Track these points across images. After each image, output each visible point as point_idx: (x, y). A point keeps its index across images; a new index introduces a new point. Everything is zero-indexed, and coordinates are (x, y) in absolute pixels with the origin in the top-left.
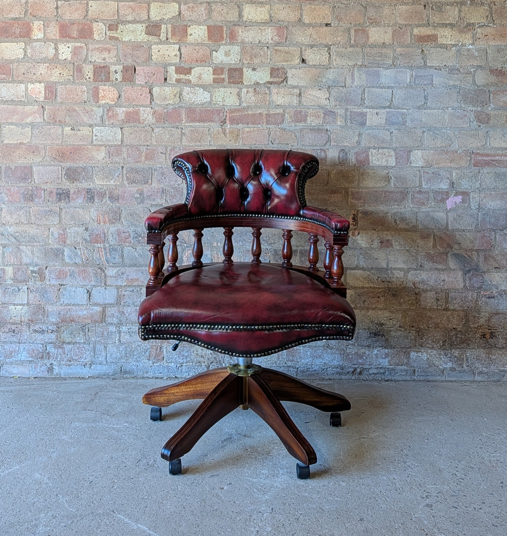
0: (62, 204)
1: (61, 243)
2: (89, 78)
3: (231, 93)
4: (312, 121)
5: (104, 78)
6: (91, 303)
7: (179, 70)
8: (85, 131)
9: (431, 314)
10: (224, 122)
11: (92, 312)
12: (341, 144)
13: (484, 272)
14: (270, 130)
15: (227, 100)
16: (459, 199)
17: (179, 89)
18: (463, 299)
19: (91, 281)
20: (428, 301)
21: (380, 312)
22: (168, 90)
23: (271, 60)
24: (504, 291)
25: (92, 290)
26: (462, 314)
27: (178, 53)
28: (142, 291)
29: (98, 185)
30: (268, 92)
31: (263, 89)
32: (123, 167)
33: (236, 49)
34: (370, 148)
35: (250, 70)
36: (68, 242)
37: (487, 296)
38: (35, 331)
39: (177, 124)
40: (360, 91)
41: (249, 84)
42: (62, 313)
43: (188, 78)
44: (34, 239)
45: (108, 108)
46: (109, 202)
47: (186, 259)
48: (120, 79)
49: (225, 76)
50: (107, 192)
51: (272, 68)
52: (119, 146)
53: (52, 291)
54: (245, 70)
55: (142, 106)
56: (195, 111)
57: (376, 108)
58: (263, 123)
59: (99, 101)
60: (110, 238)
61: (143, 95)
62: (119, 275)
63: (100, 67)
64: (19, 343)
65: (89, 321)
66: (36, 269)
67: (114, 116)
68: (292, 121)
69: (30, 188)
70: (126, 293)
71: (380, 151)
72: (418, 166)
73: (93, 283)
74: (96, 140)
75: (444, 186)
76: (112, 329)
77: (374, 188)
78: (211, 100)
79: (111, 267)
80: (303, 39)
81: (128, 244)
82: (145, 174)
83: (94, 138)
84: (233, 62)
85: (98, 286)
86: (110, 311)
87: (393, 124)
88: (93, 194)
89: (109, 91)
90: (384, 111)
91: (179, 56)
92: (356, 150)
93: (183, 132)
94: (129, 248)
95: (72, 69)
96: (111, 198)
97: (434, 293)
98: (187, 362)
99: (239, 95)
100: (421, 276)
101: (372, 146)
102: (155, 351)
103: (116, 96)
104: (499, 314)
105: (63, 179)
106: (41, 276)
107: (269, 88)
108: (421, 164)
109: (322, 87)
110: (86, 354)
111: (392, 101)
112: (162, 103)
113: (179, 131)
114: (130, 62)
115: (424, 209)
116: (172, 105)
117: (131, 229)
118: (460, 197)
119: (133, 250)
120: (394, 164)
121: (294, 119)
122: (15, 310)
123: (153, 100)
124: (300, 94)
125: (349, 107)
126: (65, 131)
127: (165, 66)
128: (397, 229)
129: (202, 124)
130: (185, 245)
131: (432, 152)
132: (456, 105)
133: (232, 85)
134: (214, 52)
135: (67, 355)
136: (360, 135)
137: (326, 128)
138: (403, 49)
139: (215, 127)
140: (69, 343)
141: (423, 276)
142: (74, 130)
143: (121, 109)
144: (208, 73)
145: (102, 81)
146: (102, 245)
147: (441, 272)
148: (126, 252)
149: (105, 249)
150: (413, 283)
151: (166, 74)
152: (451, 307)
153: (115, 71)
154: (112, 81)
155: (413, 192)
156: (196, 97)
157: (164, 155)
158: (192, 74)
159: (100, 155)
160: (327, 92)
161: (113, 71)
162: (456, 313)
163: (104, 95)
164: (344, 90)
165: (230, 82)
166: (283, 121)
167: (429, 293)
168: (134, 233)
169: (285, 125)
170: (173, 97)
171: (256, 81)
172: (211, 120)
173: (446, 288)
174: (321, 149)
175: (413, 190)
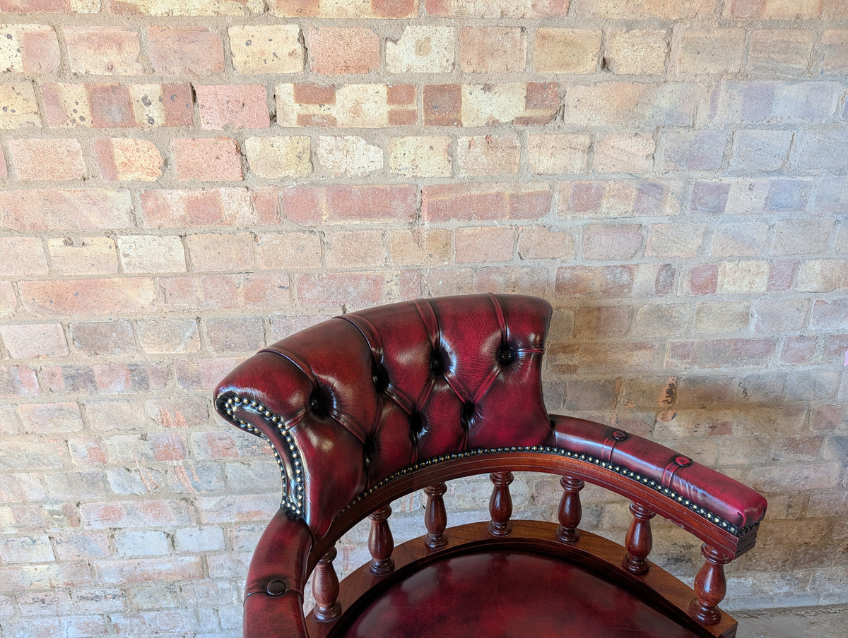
0: (83, 395)
1: (97, 463)
2: (82, 118)
3: (431, 148)
4: (611, 208)
5: (118, 118)
6: (177, 552)
7: (305, 93)
8: (99, 246)
10: (416, 216)
11: (181, 564)
12: (665, 255)
14: (517, 229)
15: (423, 165)
17: (308, 142)
18: (832, 502)
19: (171, 520)
22: (282, 145)
23: (528, 62)
25: (175, 532)
26: (823, 523)
27: (298, 47)
29: (150, 355)
30: (518, 144)
31: (506, 136)
32: (198, 319)
33: (443, 34)
34: (721, 259)
35: (477, 90)
36: (110, 460)
38: (83, 598)
39: (310, 223)
40: (722, 138)
41: (475, 124)
42: (126, 569)
43: (327, 112)
44: (39, 459)
45: (143, 192)
46: (180, 387)
48: (159, 121)
49: (418, 106)
50: (174, 369)
51: (531, 84)
52: (182, 275)
53: (99, 539)
54: (465, 89)
55: (224, 184)
56: (350, 193)
57: (752, 175)
58: (503, 215)
59: (119, 176)
60: (195, 450)
61: (223, 159)
62: (224, 508)
63: (105, 90)
64: (58, 616)
65: (180, 578)
66: (56, 508)
67: (161, 209)
68: (569, 208)
69: (5, 369)
70: (241, 534)
71: (743, 264)
72: (809, 289)
73: (174, 523)
74: (127, 264)
77: (717, 334)
78: (386, 166)
79: (205, 495)
80: (611, 5)
81: (231, 458)
82: (249, 331)
83: (124, 260)
84: (436, 70)
85: (185, 527)
87: (779, 208)
89: (138, 151)
90: (765, 180)
91: (302, 57)
92: (694, 264)
93: (325, 240)
94: (234, 464)
95: (32, 97)
96: (184, 378)
97: (786, 496)
99: (450, 152)
100: (770, 474)
101: (728, 255)
103: (158, 161)
105: (72, 348)
106: (70, 518)
107: (520, 133)
108: (814, 286)
109: (643, 130)
110: (183, 621)
111: (788, 157)
112: (271, 176)
113: (316, 238)
114: (176, 73)
115: (801, 368)
116: (295, 180)
117: (234, 434)
119: (244, 467)
120: (764, 289)
121: (572, 205)
122: (35, 571)
123: (248, 169)
124: (591, 147)
125: (695, 174)
126: (51, 248)
127: (269, 84)
128: (745, 405)
129: (366, 222)
133: (435, 128)
134: (389, 44)
135: (150, 625)
137: (637, 220)
138: (839, 32)
139: (397, 227)
140: (149, 610)
141: (775, 473)
142: (72, 244)
143: (175, 192)
144: (376, 99)
145: (115, 126)
146: (180, 462)
147: (805, 466)
148: (230, 470)
149: (188, 468)
150: (754, 484)
151: (272, 102)
152: (809, 515)
153: (145, 99)
154: (142, 125)
155: (789, 339)
156: (349, 160)
157: (286, 292)
158: (337, 101)
159: (145, 296)
160: (651, 141)
161: (140, 99)
162: (816, 522)
163: (126, 161)
164: (691, 135)
165: (430, 121)
166: (547, 210)
167: (777, 498)
168: (241, 439)
169: (551, 219)
170: (294, 160)
171: (491, 116)
172: (386, 213)
173: (808, 488)
174: (622, 266)
175: (791, 334)
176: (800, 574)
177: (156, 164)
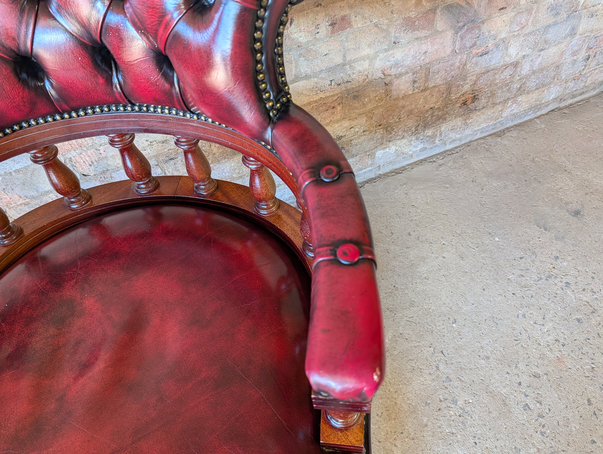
9: (404, 103)
13: (483, 22)
18: (448, 69)
20: (402, 87)
21: (336, 125)
24: (503, 39)
26: (443, 88)
37: (479, 54)
97: (410, 74)
100: (394, 57)
104: (489, 71)
141: (398, 55)
147: (423, 42)
150: (382, 71)
152: (431, 85)
162: (437, 89)
167: (403, 77)
173: (427, 61)
176: (429, 132)
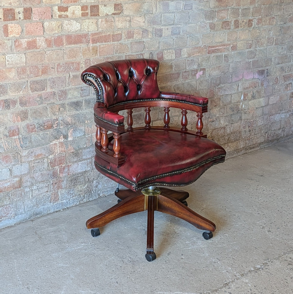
2: (1, 19)
3: (92, 22)
4: (136, 37)
5: (11, 18)
6: (12, 177)
7: (61, 9)
10: (88, 42)
11: (13, 182)
12: (150, 50)
13: (210, 110)
14: (114, 45)
15: (90, 27)
16: (201, 72)
17: (61, 23)
22: (54, 24)
24: (218, 117)
25: (12, 168)
28: (44, 161)
29: (11, 96)
30: (113, 21)
31: (110, 18)
32: (27, 81)
34: (164, 50)
35: (103, 6)
37: (211, 121)
39: (61, 47)
40: (159, 16)
41: (103, 15)
43: (66, 14)
45: (15, 40)
46: (20, 107)
47: (70, 134)
48: (22, 18)
49: (89, 11)
50: (18, 100)
51: (115, 4)
52: (24, 66)
54: (100, 6)
55: (38, 36)
56: (72, 37)
57: (167, 26)
58: (111, 41)
59: (9, 35)
60: (23, 131)
61: (38, 29)
62: (30, 154)
63: (8, 10)
65: (12, 189)
67: (20, 45)
68: (126, 38)
70: (35, 165)
71: (169, 51)
73: (13, 163)
74: (8, 64)
75: (195, 67)
76: (27, 190)
77: (165, 73)
78: (81, 28)
79: (24, 150)
81: (34, 133)
82: (42, 84)
83: (7, 63)
84: (93, 1)
85: (16, 165)
86: (25, 179)
87: (175, 34)
88: (9, 103)
89: (15, 27)
90: (170, 27)
92: (157, 52)
93: (64, 52)
94: (35, 135)
96: (21, 103)
98: (72, 197)
99: (97, 23)
101: (165, 48)
102: (54, 196)
103: (20, 30)
104: (215, 129)
107: (113, 17)
108: (186, 56)
109: (142, 15)
111: (174, 20)
112: (51, 33)
113: (62, 51)
114: (28, 5)
115: (187, 81)
116: (57, 34)
117: (35, 122)
118: (202, 71)
119: (38, 136)
120: (175, 58)
121: (127, 37)
123: (45, 31)
124: (130, 20)
125: (155, 26)
127: (52, 7)
129: (76, 45)
130: (69, 126)
131: (191, 48)
132: (202, 20)
133: (93, 17)
136: (159, 42)
137: (143, 40)
139: (84, 46)
143: (24, 39)
144: (78, 10)
145: (10, 21)
146: (17, 137)
148: (33, 138)
149: (19, 139)
151: (52, 12)
153: (19, 12)
154: (17, 20)
155: (183, 72)
156: (71, 27)
157: (53, 69)
158: (69, 11)
159: (12, 75)
160: (144, 18)
161: (17, 12)
163: (11, 31)
164: (152, 16)
165: (92, 15)
166: (121, 39)
168: (38, 124)
169: (122, 41)
170: (57, 28)
171: (106, 13)
172: (81, 42)
174: (141, 54)
175: (183, 71)
177: (20, 31)
